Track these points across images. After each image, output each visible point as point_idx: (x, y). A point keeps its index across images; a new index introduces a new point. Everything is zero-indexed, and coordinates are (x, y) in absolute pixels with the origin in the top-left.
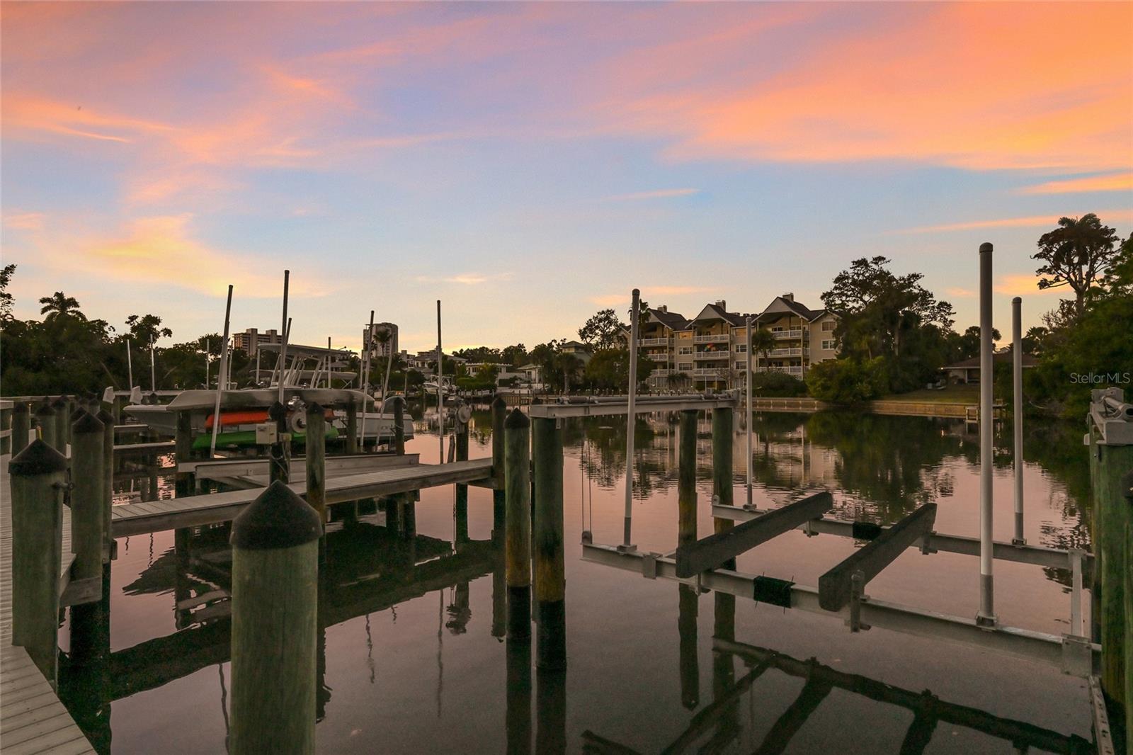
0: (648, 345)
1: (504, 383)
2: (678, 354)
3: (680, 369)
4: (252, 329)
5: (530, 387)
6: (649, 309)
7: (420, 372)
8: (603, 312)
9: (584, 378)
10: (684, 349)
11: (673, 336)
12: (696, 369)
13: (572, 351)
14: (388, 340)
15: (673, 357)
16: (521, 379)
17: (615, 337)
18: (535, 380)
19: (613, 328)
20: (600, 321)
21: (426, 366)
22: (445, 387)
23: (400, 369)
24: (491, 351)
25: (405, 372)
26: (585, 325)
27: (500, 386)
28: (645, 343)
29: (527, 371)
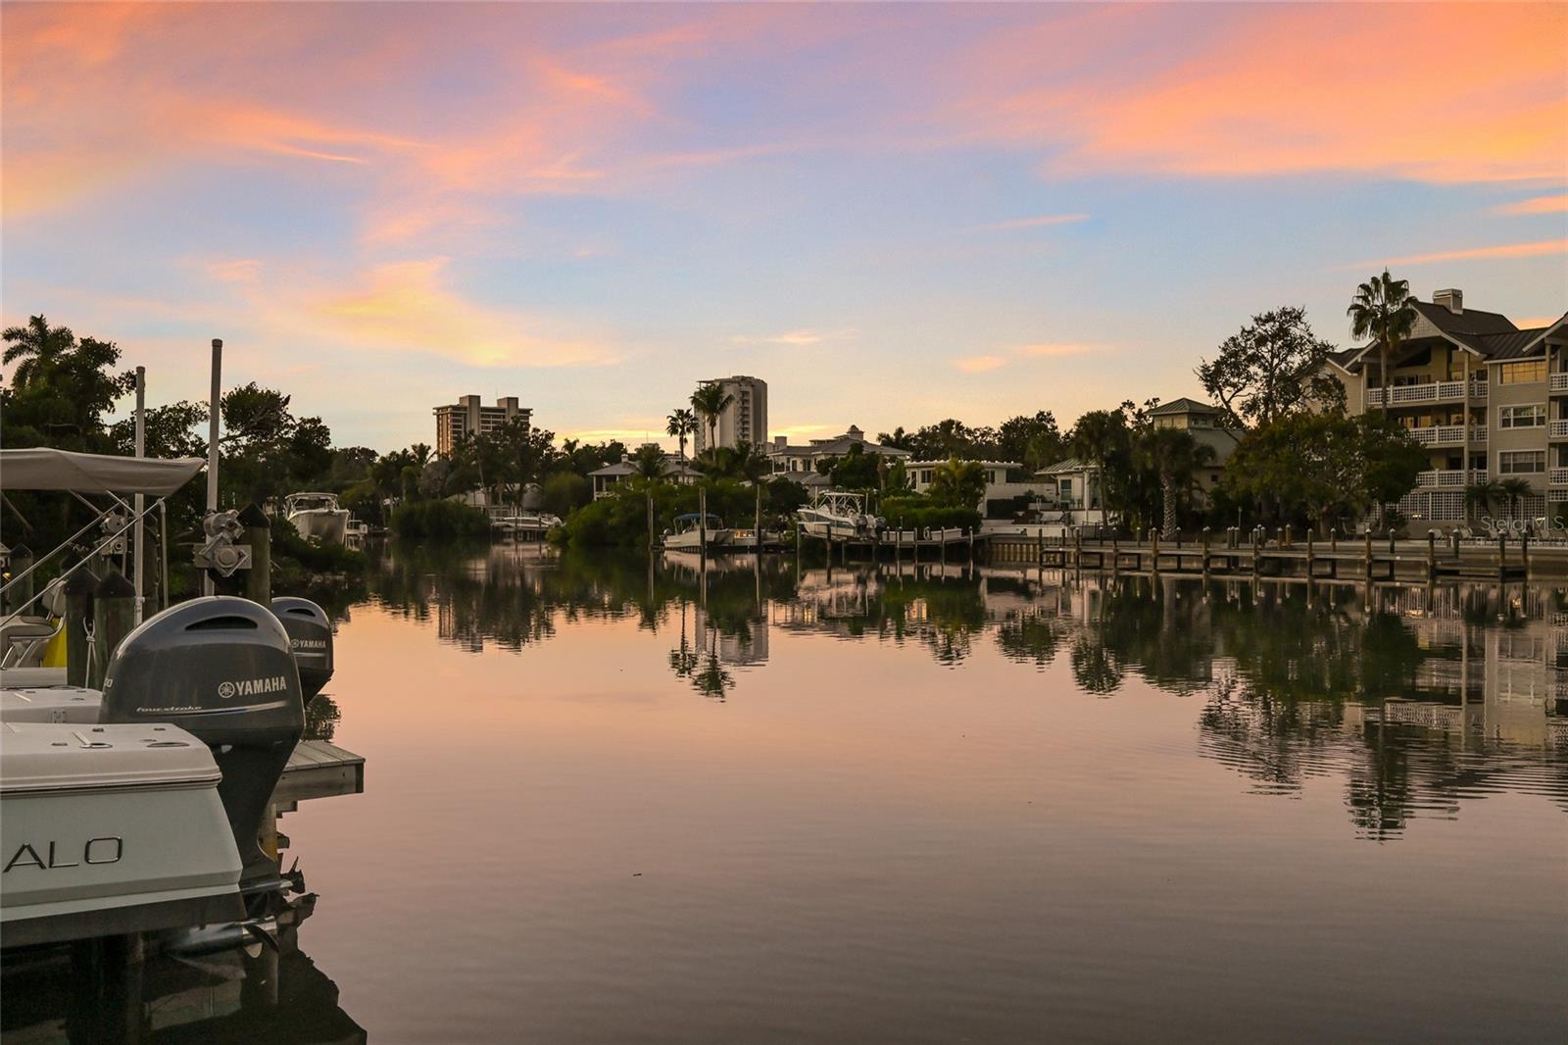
0: (1403, 402)
1: (1002, 509)
2: (1499, 428)
3: (1505, 468)
4: (471, 398)
5: (1068, 520)
6: (1412, 300)
7: (799, 483)
8: (1270, 318)
9: (1218, 496)
10: (1517, 411)
11: (1482, 375)
12: (1555, 469)
13: (1182, 424)
14: (723, 407)
15: (1482, 435)
16: (1044, 500)
17: (1309, 381)
18: (1081, 501)
19: (1296, 360)
20: (1261, 341)
21: (813, 469)
22: (849, 520)
23: (749, 477)
24: (969, 432)
25: (762, 483)
26: (1218, 355)
27: (990, 517)
28: (1396, 397)
29: (1060, 479)
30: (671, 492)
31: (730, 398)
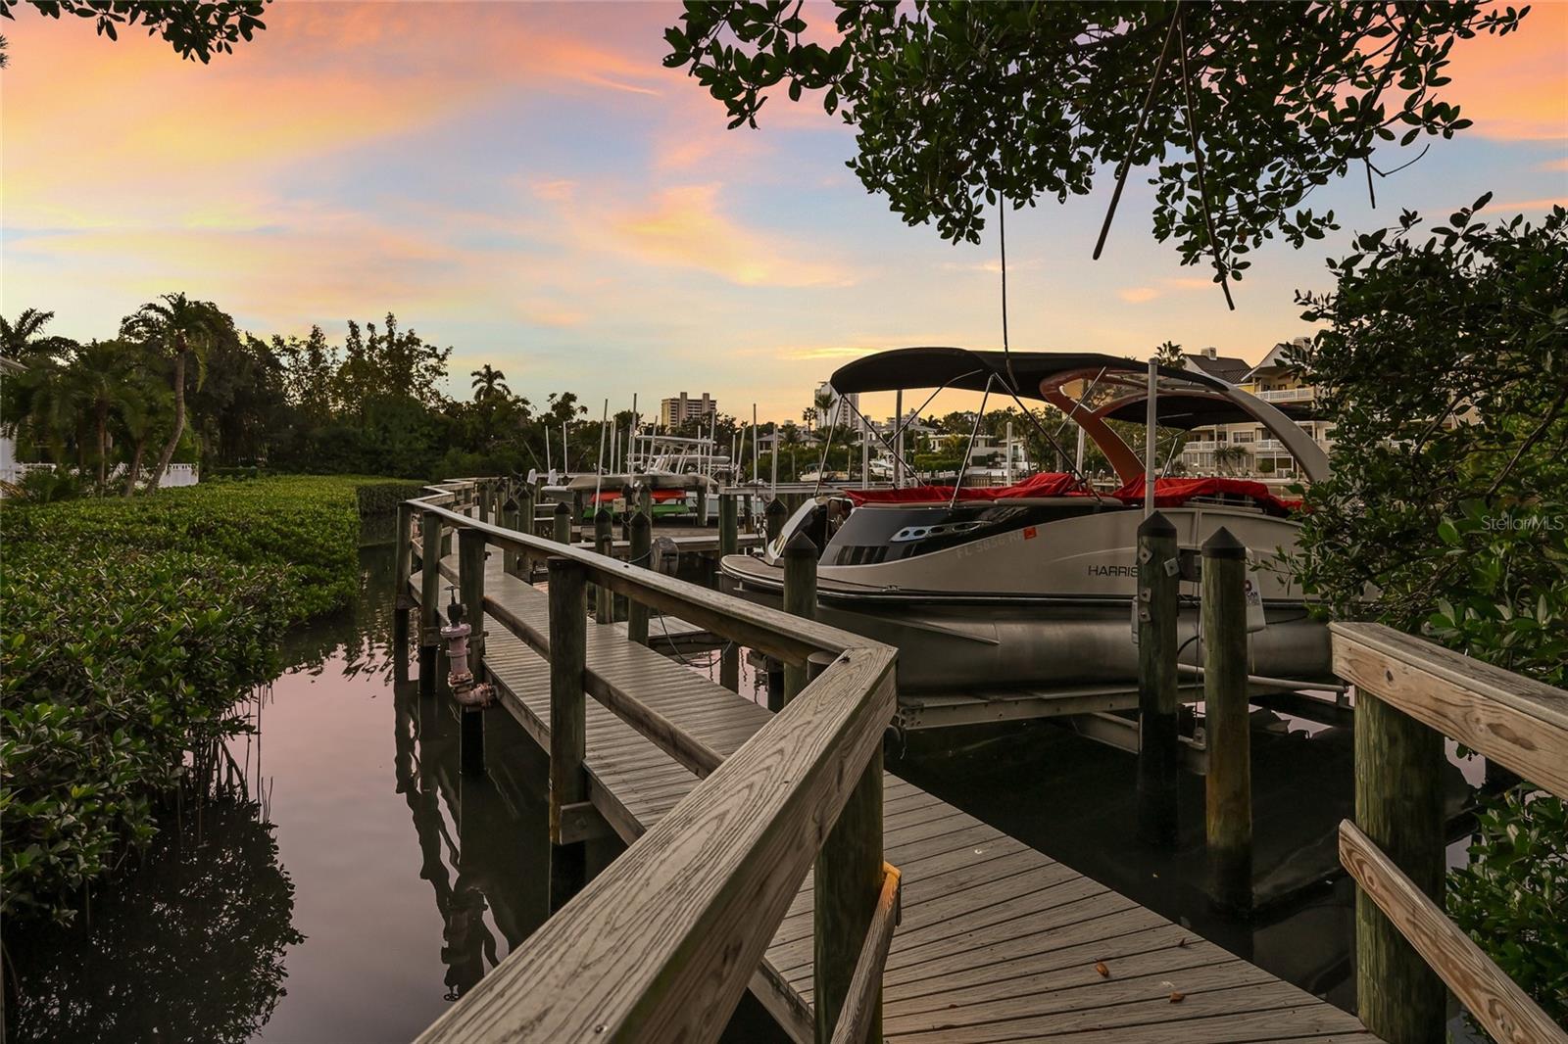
1: (979, 461)
3: (1236, 440)
4: (682, 394)
5: (1014, 467)
6: (1184, 354)
12: (1260, 440)
16: (1003, 456)
18: (1021, 457)
23: (846, 443)
25: (851, 447)
29: (1011, 445)
30: (804, 452)
31: (835, 401)
